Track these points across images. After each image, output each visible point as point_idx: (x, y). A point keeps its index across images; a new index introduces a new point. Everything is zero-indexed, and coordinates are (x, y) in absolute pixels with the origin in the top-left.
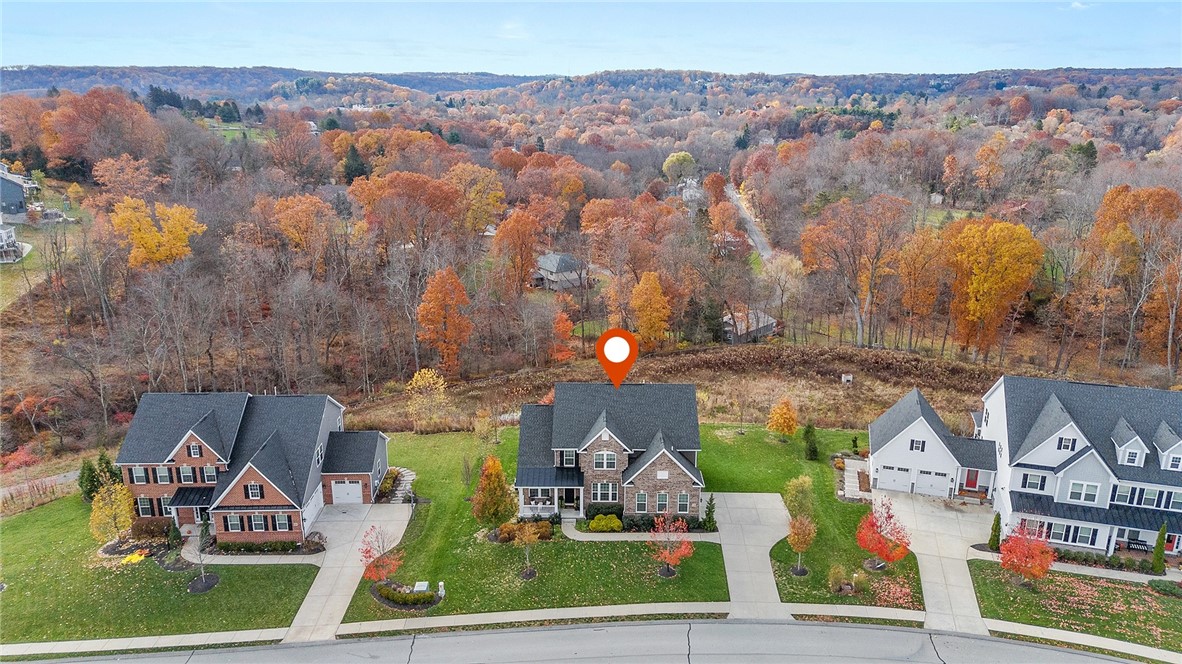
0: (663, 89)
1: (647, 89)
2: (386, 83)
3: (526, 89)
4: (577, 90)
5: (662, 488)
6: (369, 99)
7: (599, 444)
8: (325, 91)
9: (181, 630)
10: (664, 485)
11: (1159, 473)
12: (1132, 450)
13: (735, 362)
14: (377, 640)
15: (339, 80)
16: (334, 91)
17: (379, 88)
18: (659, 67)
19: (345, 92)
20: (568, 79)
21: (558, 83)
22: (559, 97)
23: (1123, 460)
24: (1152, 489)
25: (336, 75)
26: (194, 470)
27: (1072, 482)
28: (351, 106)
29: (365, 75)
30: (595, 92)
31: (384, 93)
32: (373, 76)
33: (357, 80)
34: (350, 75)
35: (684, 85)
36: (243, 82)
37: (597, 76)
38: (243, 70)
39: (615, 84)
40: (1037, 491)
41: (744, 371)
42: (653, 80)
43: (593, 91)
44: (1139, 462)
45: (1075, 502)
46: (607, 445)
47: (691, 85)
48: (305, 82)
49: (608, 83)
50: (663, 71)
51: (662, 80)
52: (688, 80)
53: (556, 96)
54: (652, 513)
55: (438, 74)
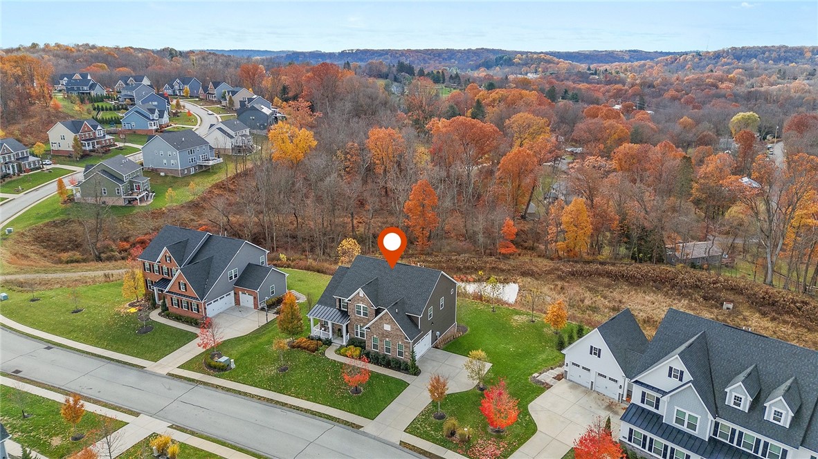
0: (782, 62)
1: (766, 62)
2: (555, 58)
3: (660, 62)
4: (704, 62)
5: (387, 336)
6: (540, 69)
7: (357, 298)
8: (513, 64)
9: (116, 350)
10: (387, 334)
11: (759, 422)
12: (737, 393)
13: (633, 277)
14: (181, 381)
15: (524, 56)
16: (519, 63)
17: (549, 62)
18: (783, 44)
19: (526, 64)
20: (698, 54)
21: (689, 57)
22: (687, 67)
23: (729, 401)
24: (751, 435)
25: (522, 53)
26: (168, 269)
27: (676, 408)
28: (526, 74)
29: (542, 53)
30: (719, 64)
31: (552, 65)
32: (546, 53)
33: (535, 56)
34: (531, 53)
35: (804, 58)
36: (468, 58)
37: (724, 51)
38: (469, 51)
39: (738, 58)
40: (653, 409)
41: (638, 285)
42: (774, 55)
43: (717, 63)
44: (744, 407)
45: (679, 426)
46: (363, 300)
47: (811, 58)
48: (501, 58)
49: (732, 57)
50: (787, 47)
51: (783, 54)
52: (808, 55)
53: (685, 67)
54: (381, 353)
55: (601, 51)
